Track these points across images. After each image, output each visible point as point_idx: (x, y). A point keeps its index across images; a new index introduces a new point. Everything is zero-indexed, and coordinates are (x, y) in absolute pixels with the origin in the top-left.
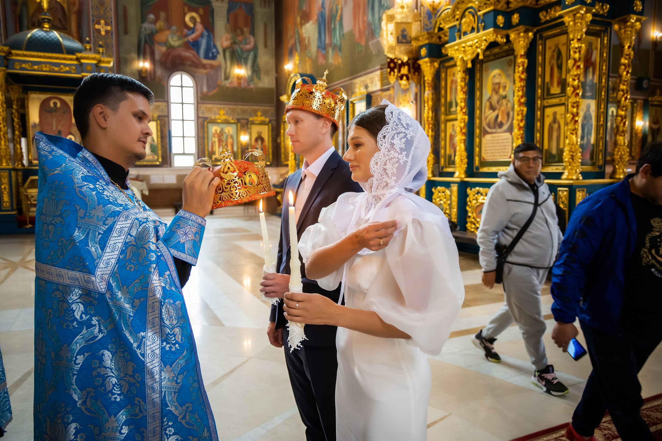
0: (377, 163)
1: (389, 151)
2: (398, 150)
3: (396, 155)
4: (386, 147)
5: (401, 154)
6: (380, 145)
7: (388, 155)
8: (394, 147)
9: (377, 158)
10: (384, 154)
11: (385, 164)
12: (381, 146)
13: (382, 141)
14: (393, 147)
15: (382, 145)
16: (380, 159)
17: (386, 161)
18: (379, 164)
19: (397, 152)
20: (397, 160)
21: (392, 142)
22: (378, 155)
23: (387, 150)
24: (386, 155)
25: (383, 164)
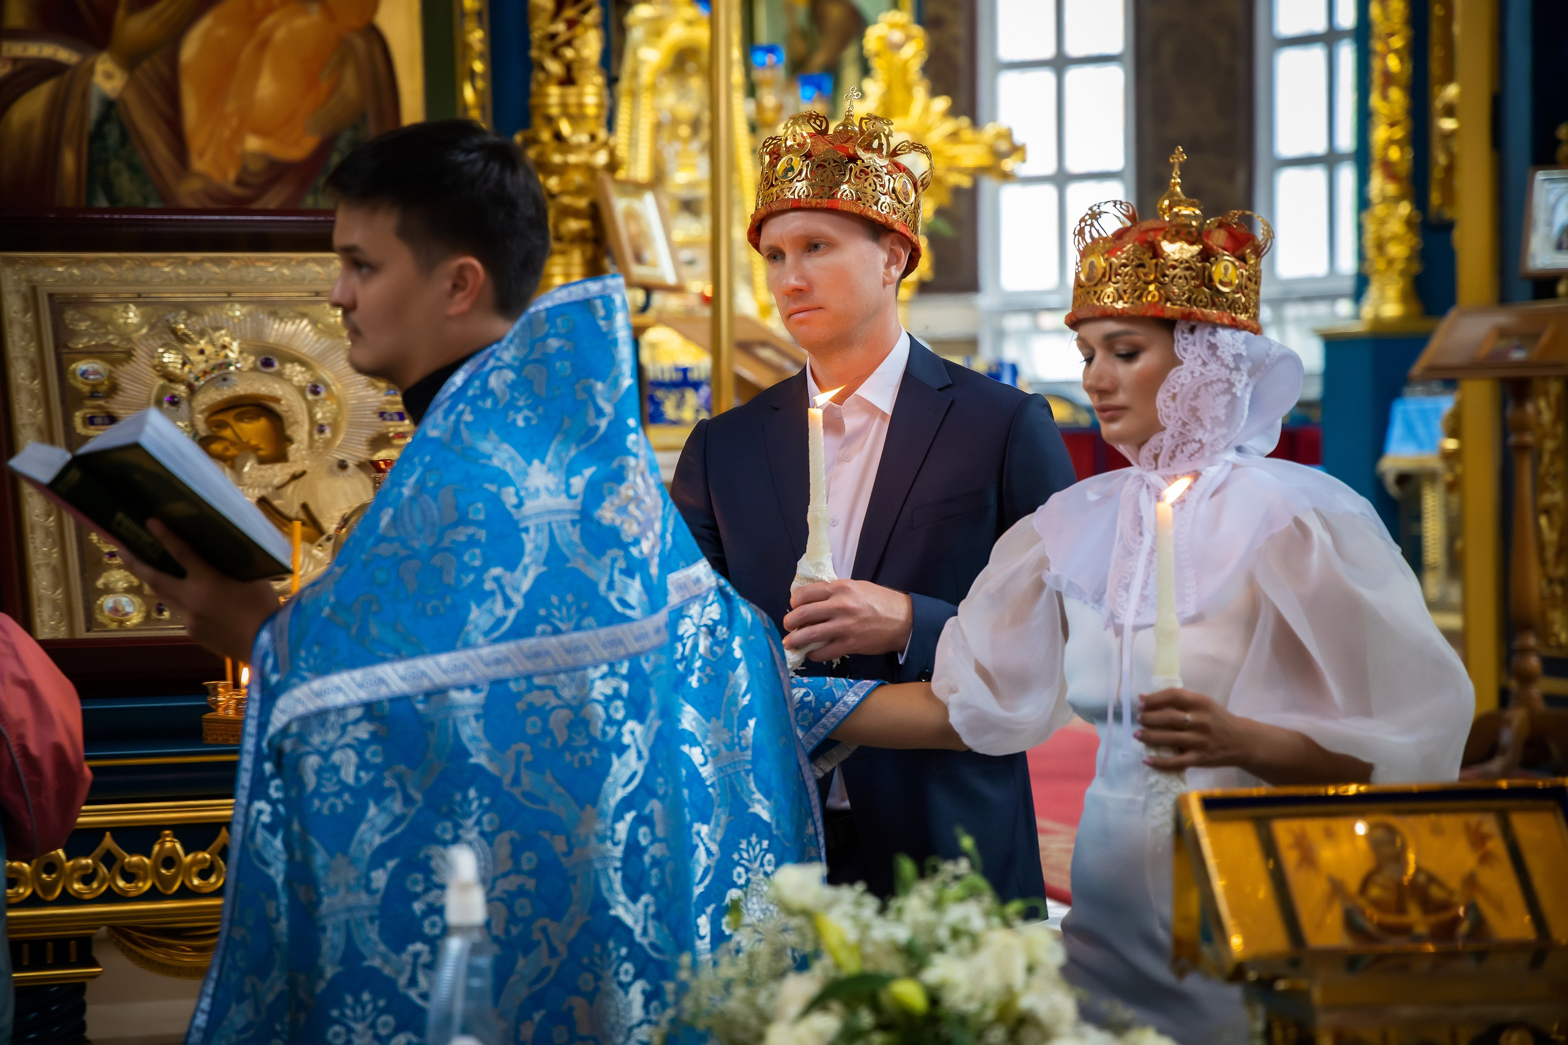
0: (1174, 397)
1: (1204, 364)
2: (1229, 360)
3: (1224, 373)
4: (1196, 355)
5: (1237, 369)
6: (1181, 349)
7: (1202, 374)
8: (1219, 353)
9: (1173, 383)
10: (1192, 372)
11: (1196, 396)
12: (1183, 353)
13: (1186, 339)
14: (1214, 354)
15: (1185, 350)
16: (1183, 385)
17: (1199, 389)
18: (1179, 398)
19: (1227, 366)
20: (1226, 385)
21: (1213, 340)
22: (1177, 375)
23: (1200, 362)
24: (1197, 374)
25: (1191, 396)
